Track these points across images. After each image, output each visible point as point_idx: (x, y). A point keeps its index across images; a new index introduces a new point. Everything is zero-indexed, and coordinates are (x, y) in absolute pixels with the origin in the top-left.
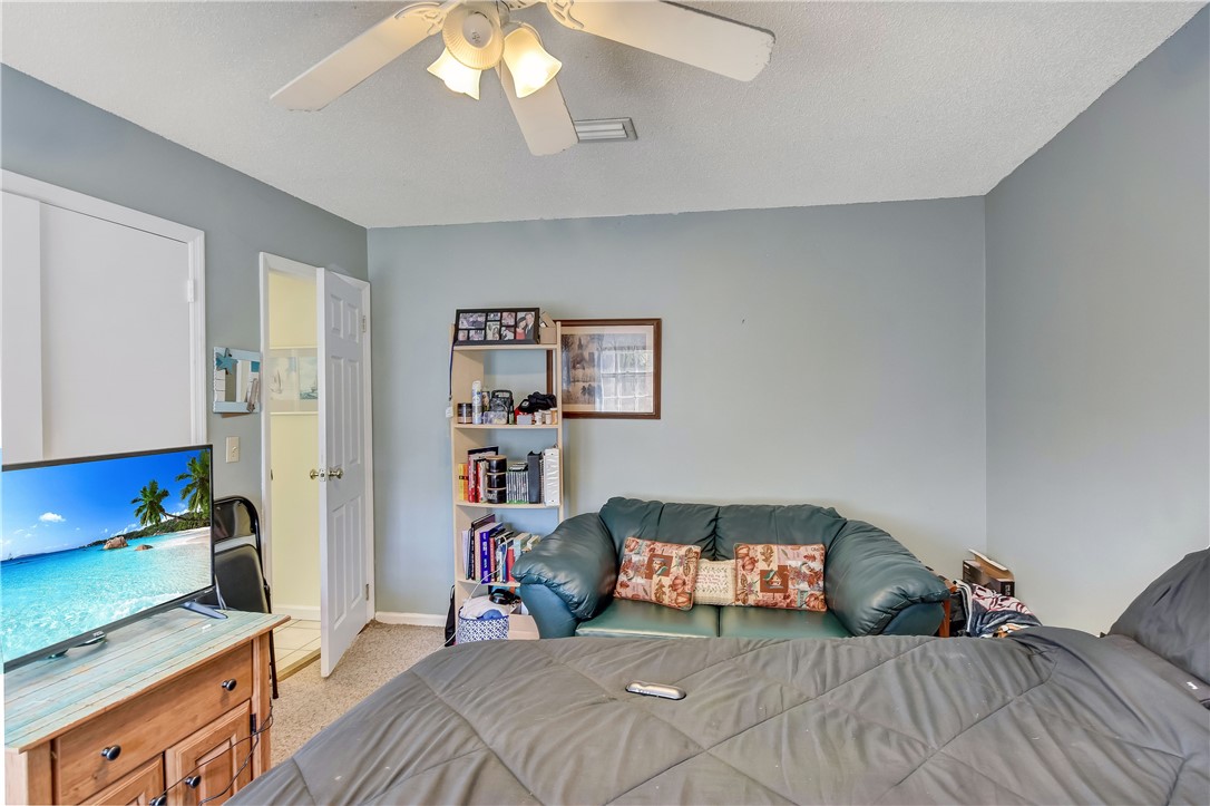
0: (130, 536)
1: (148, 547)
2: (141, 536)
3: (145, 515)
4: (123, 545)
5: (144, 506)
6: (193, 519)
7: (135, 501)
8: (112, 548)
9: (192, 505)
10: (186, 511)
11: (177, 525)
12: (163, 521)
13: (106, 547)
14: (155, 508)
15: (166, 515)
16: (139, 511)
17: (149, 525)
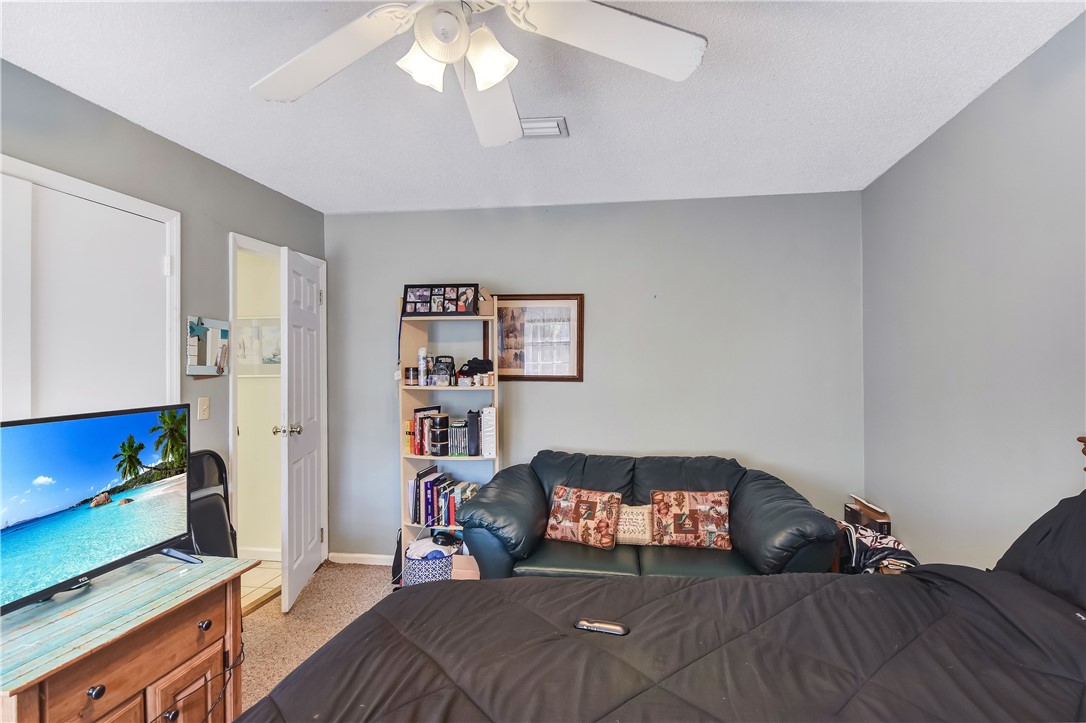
0: (113, 492)
1: (129, 501)
2: (123, 490)
3: (125, 469)
4: (107, 501)
5: (123, 461)
6: (166, 469)
7: (116, 456)
8: (98, 505)
9: (165, 455)
10: (160, 461)
11: (153, 476)
12: (141, 472)
13: (92, 505)
14: (134, 462)
15: (143, 467)
16: (120, 466)
17: (129, 478)
